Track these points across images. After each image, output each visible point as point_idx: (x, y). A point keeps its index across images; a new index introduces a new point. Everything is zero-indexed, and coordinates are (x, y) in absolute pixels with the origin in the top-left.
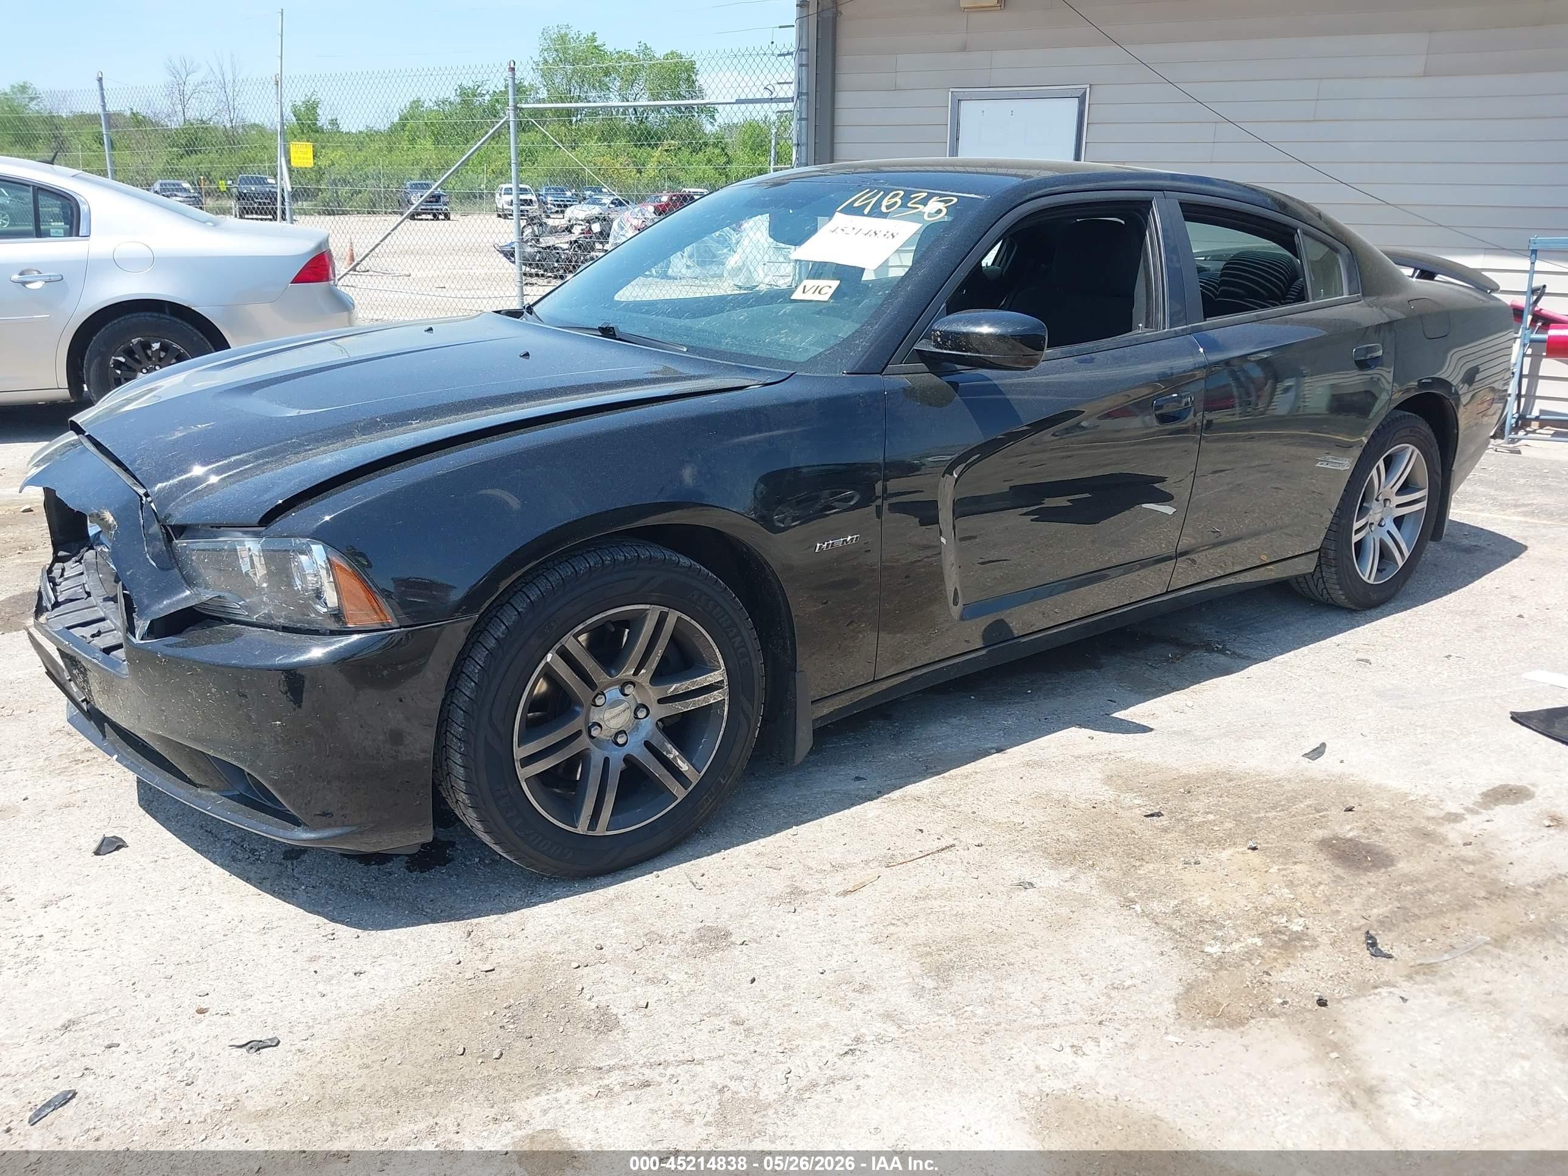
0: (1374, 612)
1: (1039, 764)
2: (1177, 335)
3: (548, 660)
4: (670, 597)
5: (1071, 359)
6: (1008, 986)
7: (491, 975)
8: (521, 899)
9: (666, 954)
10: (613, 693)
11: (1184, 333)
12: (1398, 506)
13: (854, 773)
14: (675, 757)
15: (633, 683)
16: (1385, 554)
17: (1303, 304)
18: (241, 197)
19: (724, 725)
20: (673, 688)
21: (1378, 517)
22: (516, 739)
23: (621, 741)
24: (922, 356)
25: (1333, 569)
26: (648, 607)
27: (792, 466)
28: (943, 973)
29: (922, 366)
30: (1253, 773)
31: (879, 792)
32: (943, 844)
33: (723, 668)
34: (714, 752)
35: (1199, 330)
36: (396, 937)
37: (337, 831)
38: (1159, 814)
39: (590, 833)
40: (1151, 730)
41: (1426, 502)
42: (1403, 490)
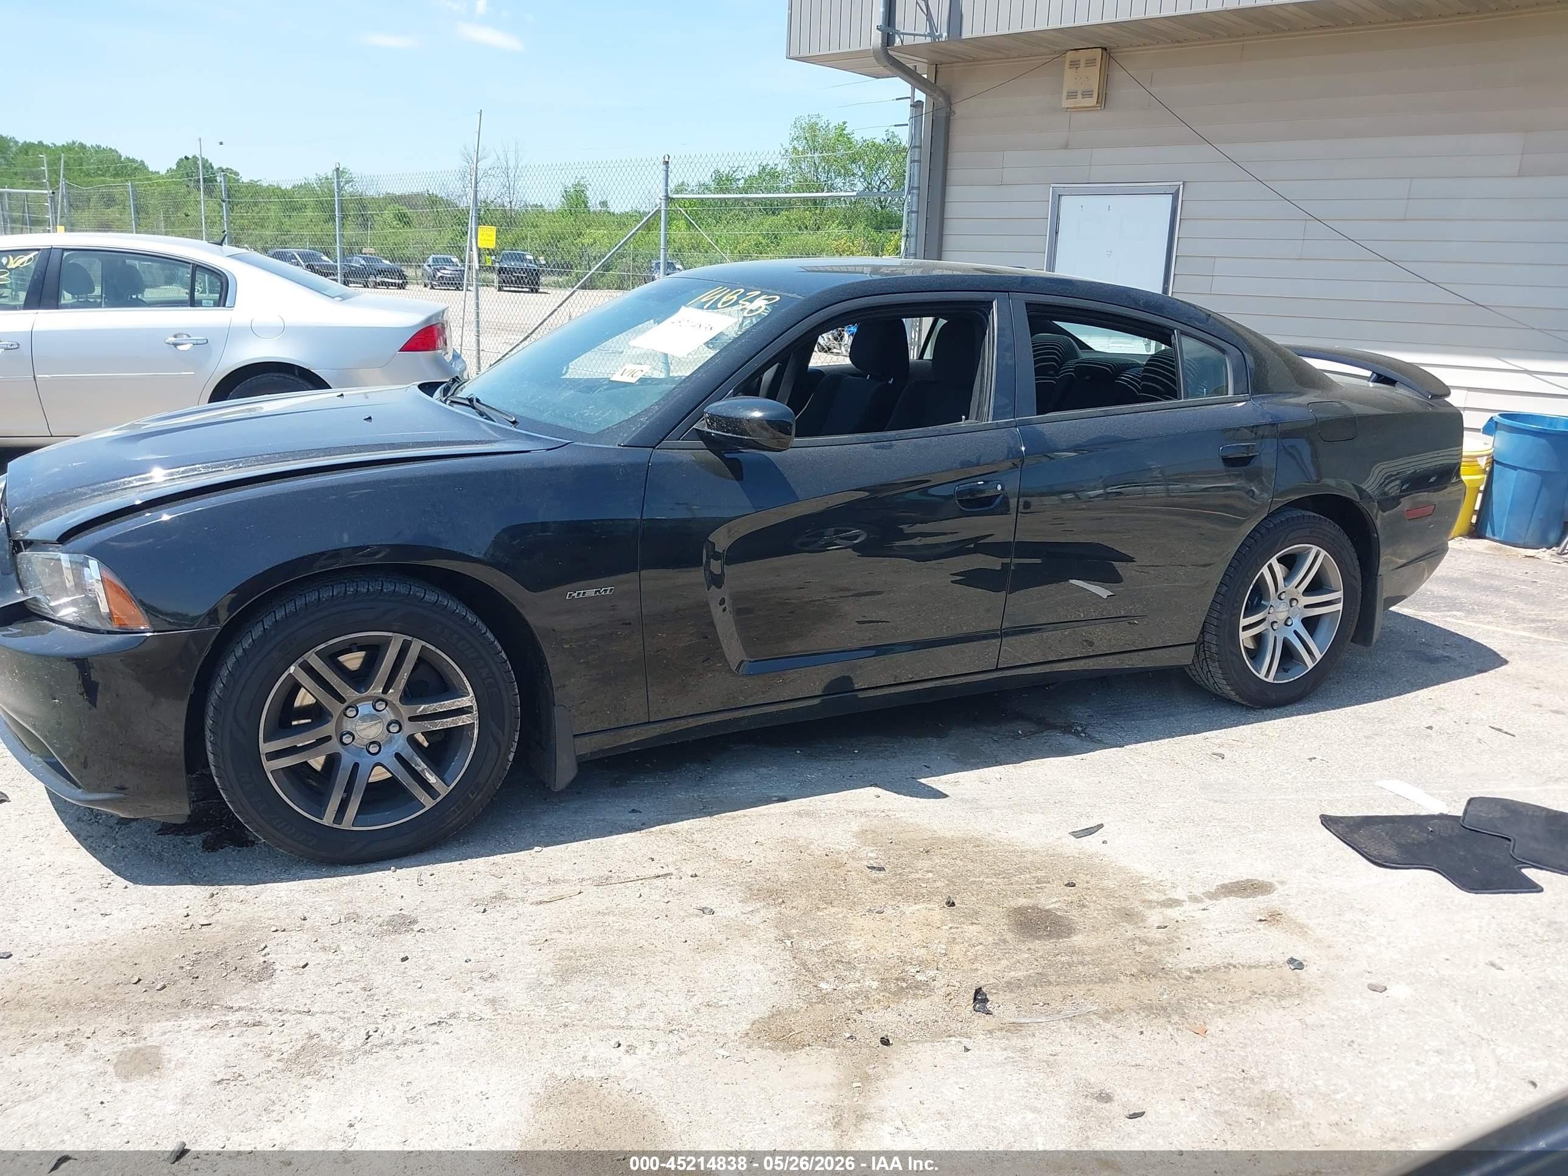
0: (1274, 711)
1: (808, 814)
2: (998, 427)
3: (291, 672)
4: (413, 627)
5: (867, 445)
6: (615, 992)
7: (204, 929)
8: (273, 875)
9: (353, 930)
10: (365, 708)
11: (1007, 425)
12: (1306, 607)
13: (633, 806)
14: (423, 770)
15: (382, 700)
16: (1289, 654)
17: (1174, 402)
18: (501, 270)
19: (474, 746)
20: (422, 708)
21: (1282, 616)
22: (261, 735)
23: (374, 749)
24: (700, 434)
25: (1217, 664)
26: (390, 634)
27: (540, 521)
28: (566, 973)
29: (700, 443)
30: (1006, 841)
31: (644, 824)
32: (665, 871)
33: (472, 694)
34: (464, 770)
35: (1029, 423)
36: (154, 891)
37: (106, 796)
38: (881, 869)
39: (335, 826)
40: (946, 796)
41: (1341, 604)
42: (1310, 590)
